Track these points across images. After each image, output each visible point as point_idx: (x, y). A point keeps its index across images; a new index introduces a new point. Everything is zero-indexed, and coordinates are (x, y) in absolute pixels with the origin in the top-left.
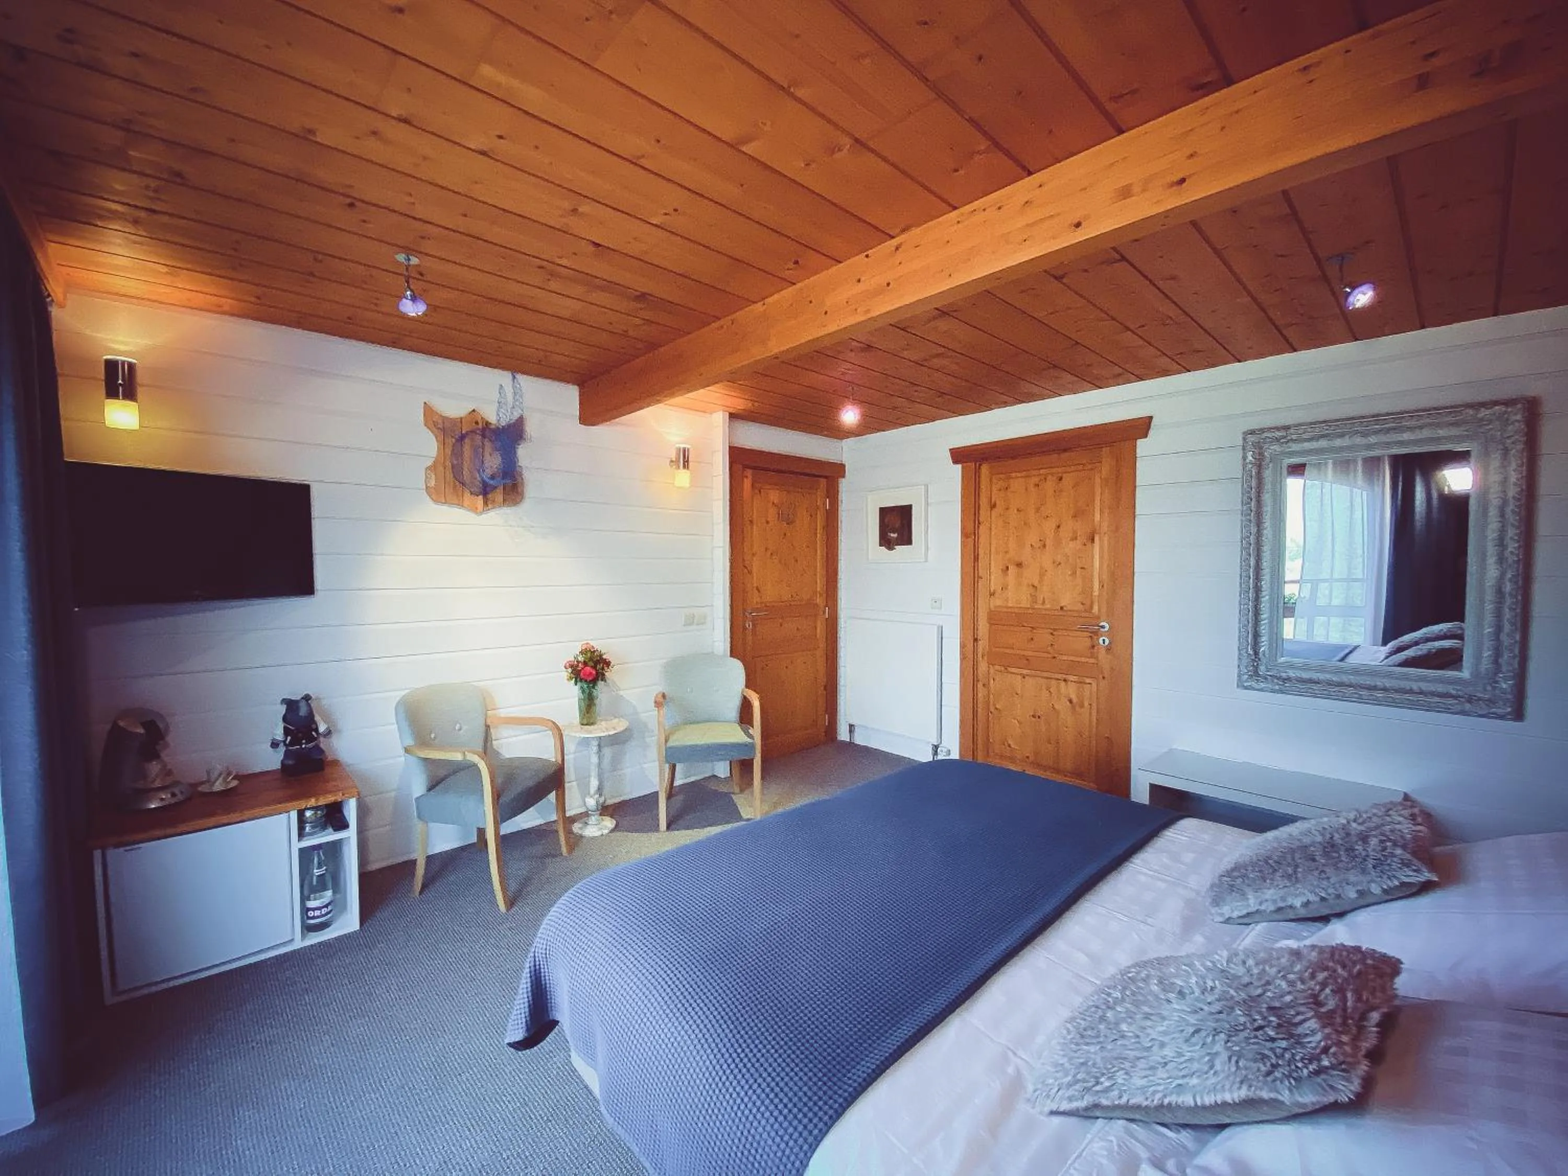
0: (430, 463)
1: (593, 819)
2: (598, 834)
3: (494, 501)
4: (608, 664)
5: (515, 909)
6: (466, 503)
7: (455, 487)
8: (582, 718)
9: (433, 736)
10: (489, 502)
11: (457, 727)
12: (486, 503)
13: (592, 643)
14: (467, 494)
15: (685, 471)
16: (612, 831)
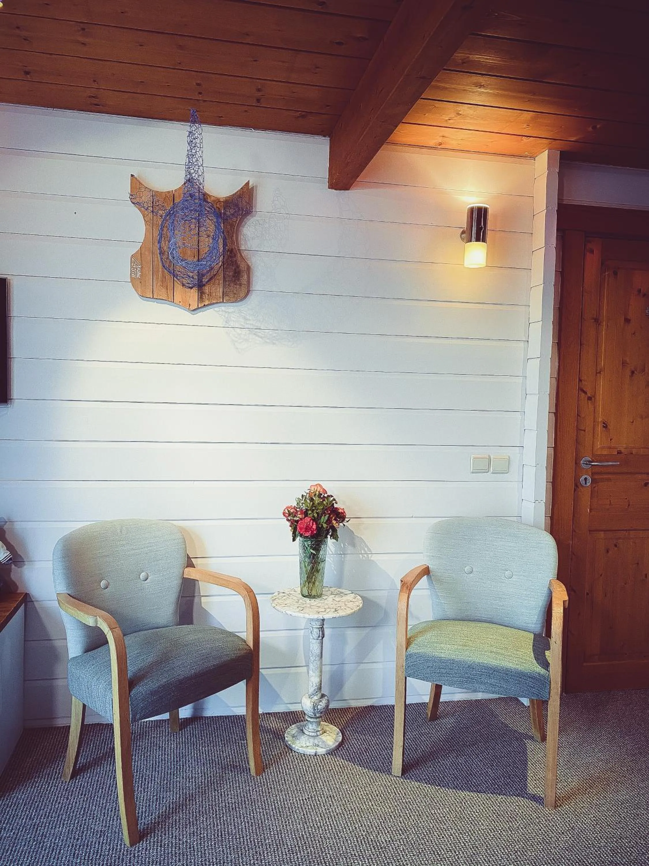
0: (135, 248)
1: (311, 728)
2: (311, 751)
3: (210, 294)
4: (340, 516)
5: (142, 845)
6: (178, 297)
7: (164, 277)
8: (303, 586)
9: (103, 583)
10: (205, 297)
11: (143, 575)
12: (201, 298)
13: (326, 486)
14: (178, 287)
15: (481, 243)
16: (332, 752)
